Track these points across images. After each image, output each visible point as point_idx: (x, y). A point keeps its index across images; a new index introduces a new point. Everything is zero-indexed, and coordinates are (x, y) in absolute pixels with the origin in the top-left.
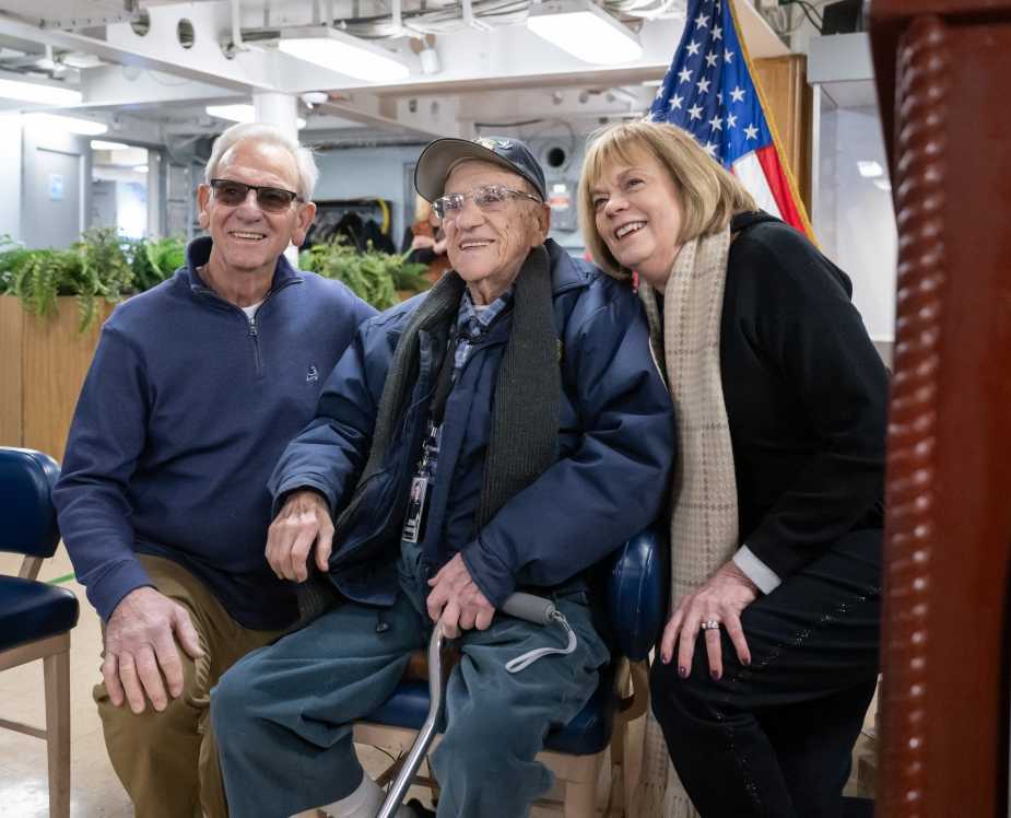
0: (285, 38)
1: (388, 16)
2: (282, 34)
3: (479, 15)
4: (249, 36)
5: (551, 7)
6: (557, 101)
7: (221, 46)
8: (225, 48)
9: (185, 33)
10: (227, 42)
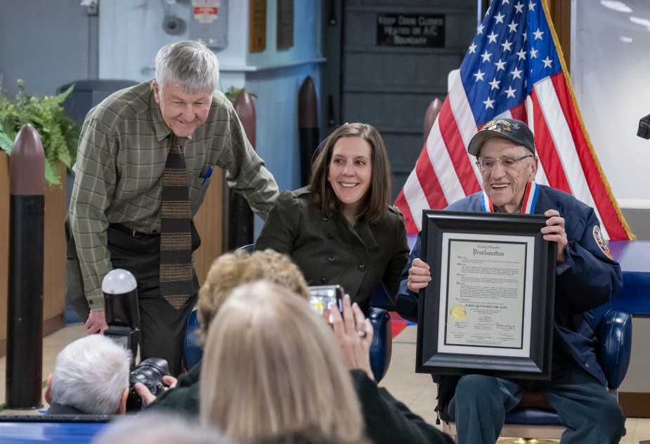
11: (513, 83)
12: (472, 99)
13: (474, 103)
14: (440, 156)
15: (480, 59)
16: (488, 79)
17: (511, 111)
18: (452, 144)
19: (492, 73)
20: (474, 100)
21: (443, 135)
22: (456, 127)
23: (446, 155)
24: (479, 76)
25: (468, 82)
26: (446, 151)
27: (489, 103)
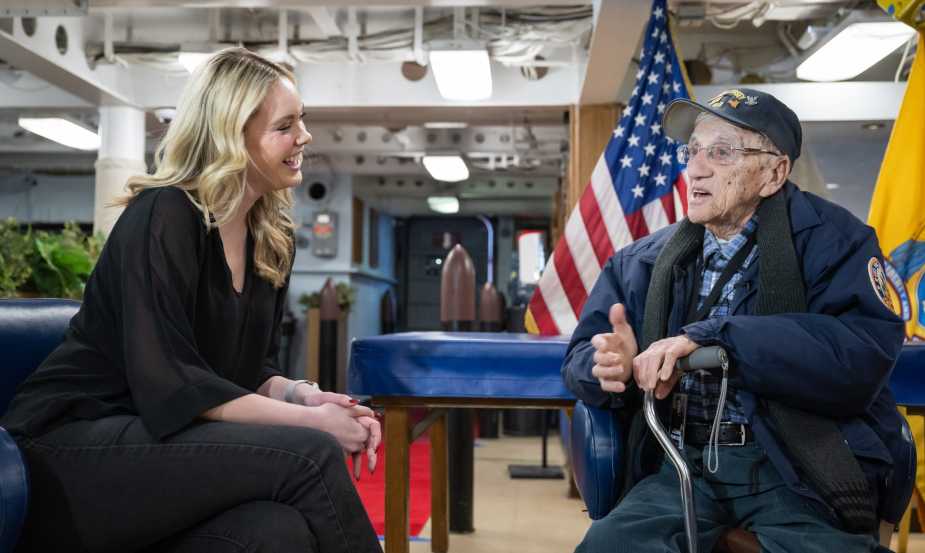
0: (185, 51)
1: (274, 43)
2: (183, 48)
3: (362, 48)
4: (119, 49)
5: (452, 45)
6: (338, 139)
7: (87, 56)
8: (92, 58)
9: (61, 39)
10: (95, 52)
11: (663, 169)
12: (619, 187)
13: (621, 191)
14: (582, 249)
15: (626, 143)
16: (636, 165)
17: (662, 199)
18: (596, 235)
19: (641, 158)
20: (621, 188)
21: (587, 226)
22: (600, 219)
23: (589, 249)
24: (626, 162)
25: (615, 169)
26: (589, 244)
27: (638, 191)
